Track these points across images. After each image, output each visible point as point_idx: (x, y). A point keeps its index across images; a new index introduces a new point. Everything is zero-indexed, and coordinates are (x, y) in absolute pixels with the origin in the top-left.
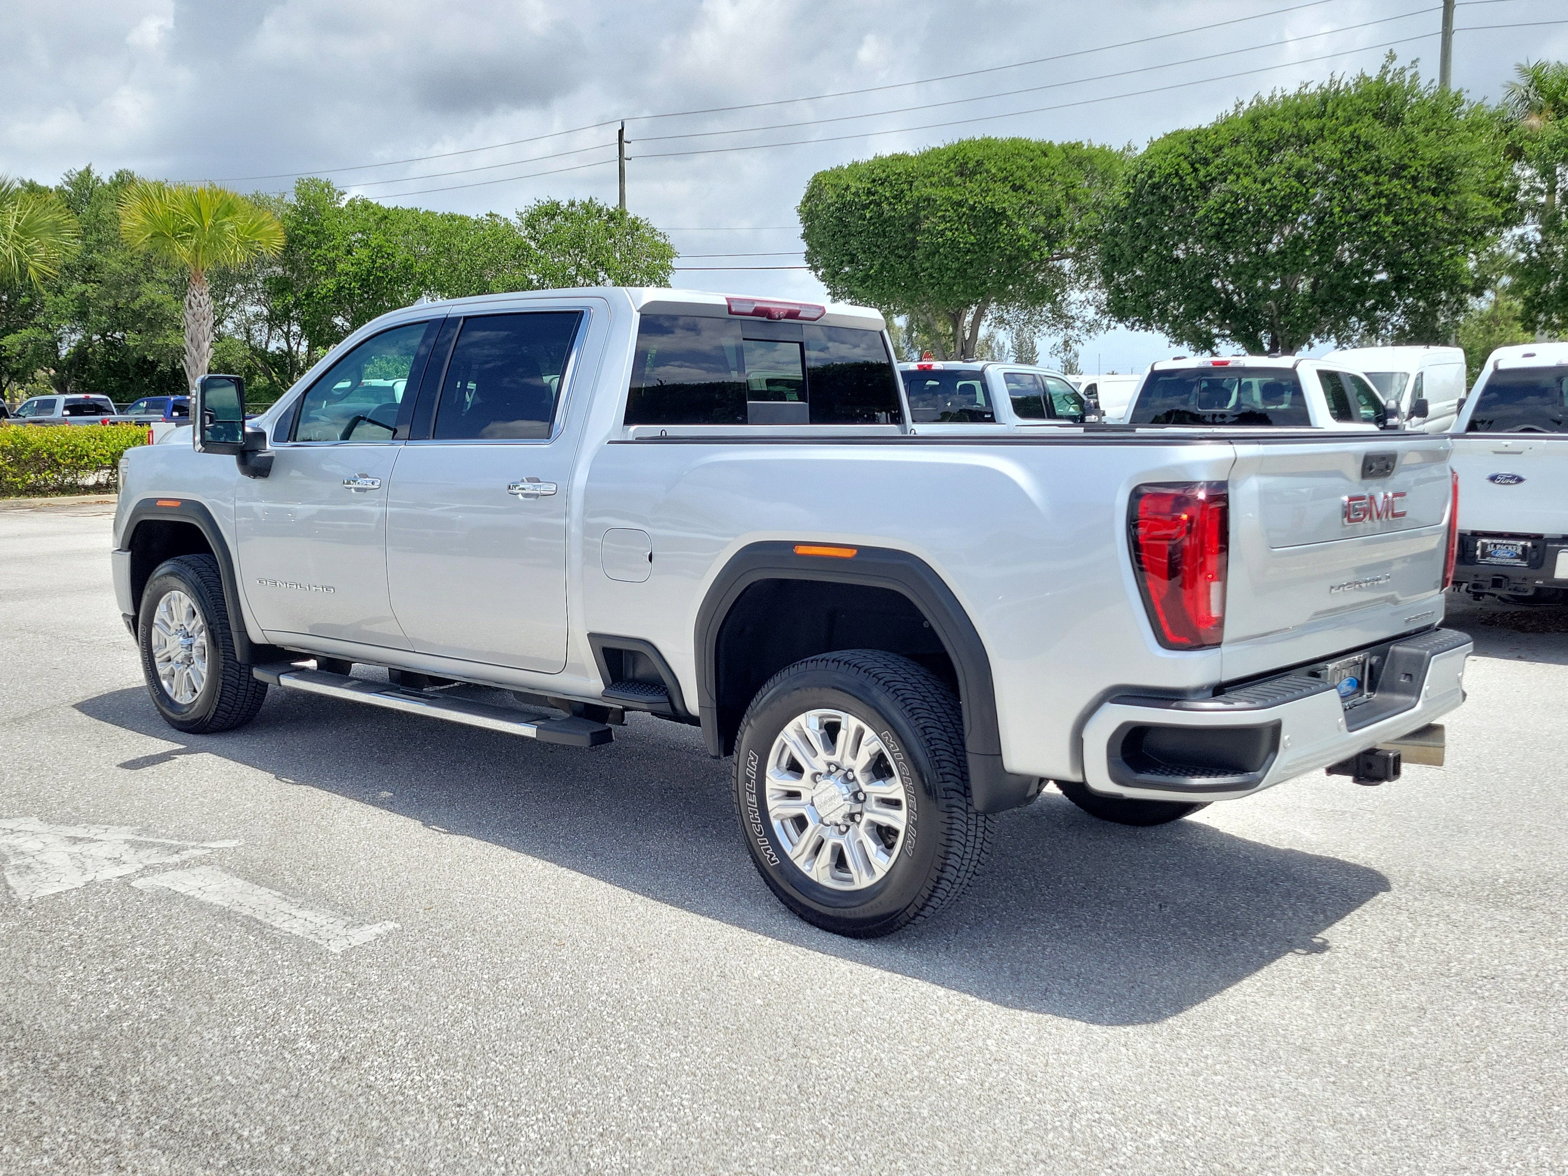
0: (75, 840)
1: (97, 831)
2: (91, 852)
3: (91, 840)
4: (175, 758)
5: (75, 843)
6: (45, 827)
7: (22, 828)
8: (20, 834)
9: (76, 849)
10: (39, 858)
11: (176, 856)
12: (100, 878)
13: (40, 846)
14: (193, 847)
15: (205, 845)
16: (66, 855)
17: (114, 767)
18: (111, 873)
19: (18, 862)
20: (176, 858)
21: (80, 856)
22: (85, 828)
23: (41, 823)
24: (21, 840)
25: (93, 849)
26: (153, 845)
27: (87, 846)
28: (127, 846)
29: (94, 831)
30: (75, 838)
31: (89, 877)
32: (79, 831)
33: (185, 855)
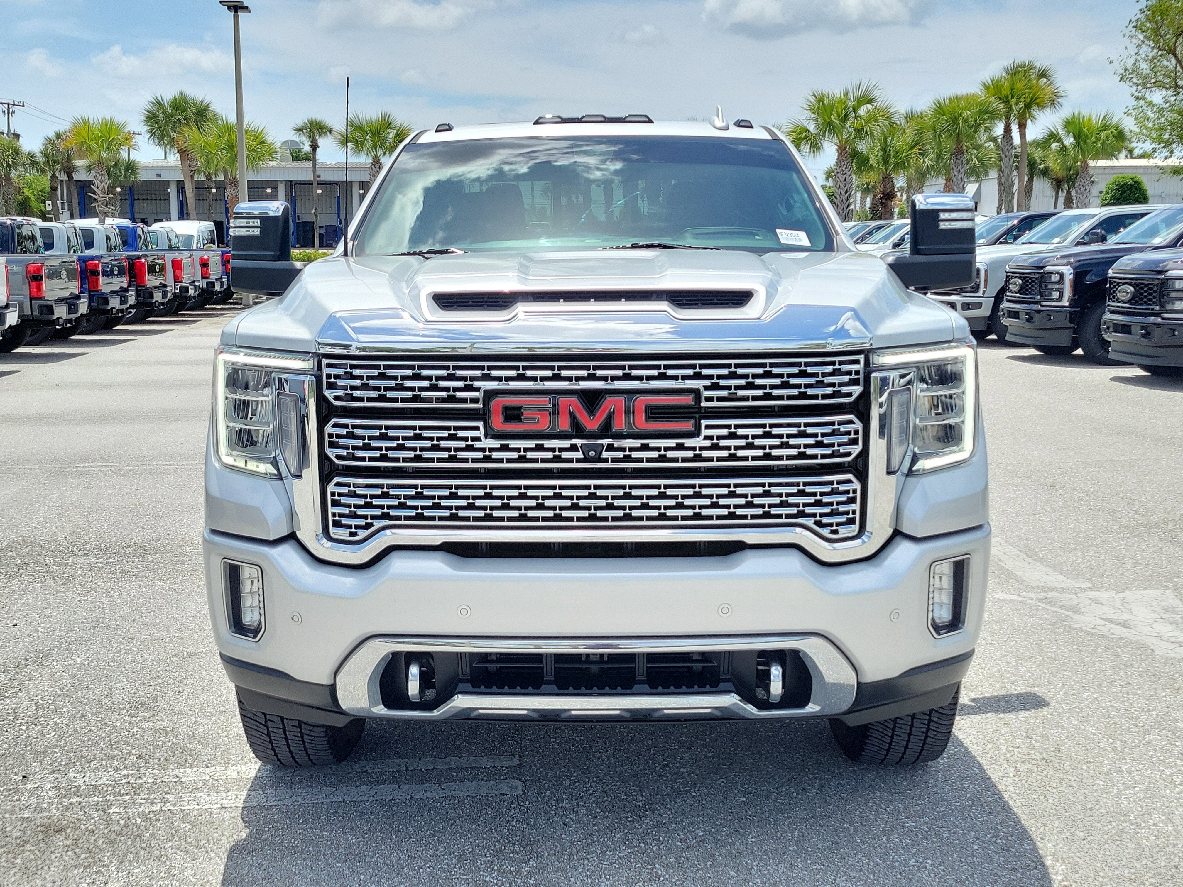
0: (1125, 625)
1: (1102, 628)
2: (1112, 611)
3: (1110, 621)
4: (972, 700)
5: (1126, 621)
6: (1151, 642)
7: (1171, 646)
8: (1172, 640)
9: (1126, 616)
10: (1155, 616)
11: (1049, 596)
12: (1113, 593)
13: (1155, 625)
14: (1032, 599)
15: (1020, 599)
16: (1134, 613)
17: (1053, 703)
18: (1103, 595)
19: (1174, 616)
20: (1050, 595)
21: (1123, 610)
22: (1112, 634)
23: (1152, 647)
24: (1171, 634)
25: (1110, 613)
26: (1061, 607)
27: (1115, 617)
28: (1083, 610)
29: (1105, 629)
30: (1124, 626)
31: (1121, 595)
32: (1118, 631)
33: (1042, 595)
